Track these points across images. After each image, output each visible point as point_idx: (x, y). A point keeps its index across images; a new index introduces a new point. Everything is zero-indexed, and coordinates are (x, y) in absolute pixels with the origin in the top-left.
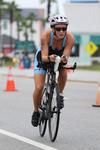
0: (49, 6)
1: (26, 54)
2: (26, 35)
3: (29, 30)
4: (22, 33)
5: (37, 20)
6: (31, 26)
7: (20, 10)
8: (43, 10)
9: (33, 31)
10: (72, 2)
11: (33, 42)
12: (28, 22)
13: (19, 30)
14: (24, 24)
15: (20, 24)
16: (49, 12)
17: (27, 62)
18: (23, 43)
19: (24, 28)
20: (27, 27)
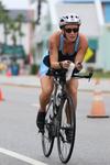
0: (39, 7)
1: (14, 59)
2: (14, 39)
3: (17, 33)
4: (9, 36)
5: (26, 22)
6: (19, 28)
7: (7, 11)
8: (33, 11)
9: (21, 35)
10: (66, 2)
11: (21, 47)
12: (17, 25)
13: (6, 33)
14: (12, 27)
15: (8, 26)
16: (39, 13)
17: (15, 68)
18: (11, 47)
19: (12, 31)
20: (15, 30)
